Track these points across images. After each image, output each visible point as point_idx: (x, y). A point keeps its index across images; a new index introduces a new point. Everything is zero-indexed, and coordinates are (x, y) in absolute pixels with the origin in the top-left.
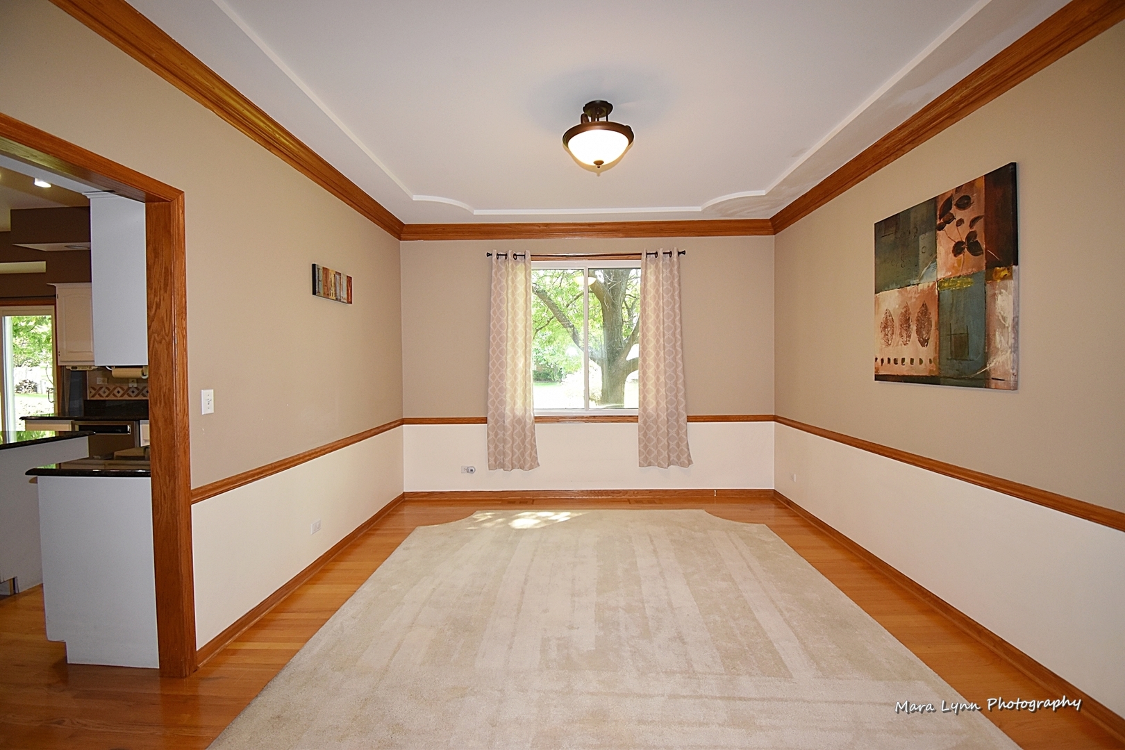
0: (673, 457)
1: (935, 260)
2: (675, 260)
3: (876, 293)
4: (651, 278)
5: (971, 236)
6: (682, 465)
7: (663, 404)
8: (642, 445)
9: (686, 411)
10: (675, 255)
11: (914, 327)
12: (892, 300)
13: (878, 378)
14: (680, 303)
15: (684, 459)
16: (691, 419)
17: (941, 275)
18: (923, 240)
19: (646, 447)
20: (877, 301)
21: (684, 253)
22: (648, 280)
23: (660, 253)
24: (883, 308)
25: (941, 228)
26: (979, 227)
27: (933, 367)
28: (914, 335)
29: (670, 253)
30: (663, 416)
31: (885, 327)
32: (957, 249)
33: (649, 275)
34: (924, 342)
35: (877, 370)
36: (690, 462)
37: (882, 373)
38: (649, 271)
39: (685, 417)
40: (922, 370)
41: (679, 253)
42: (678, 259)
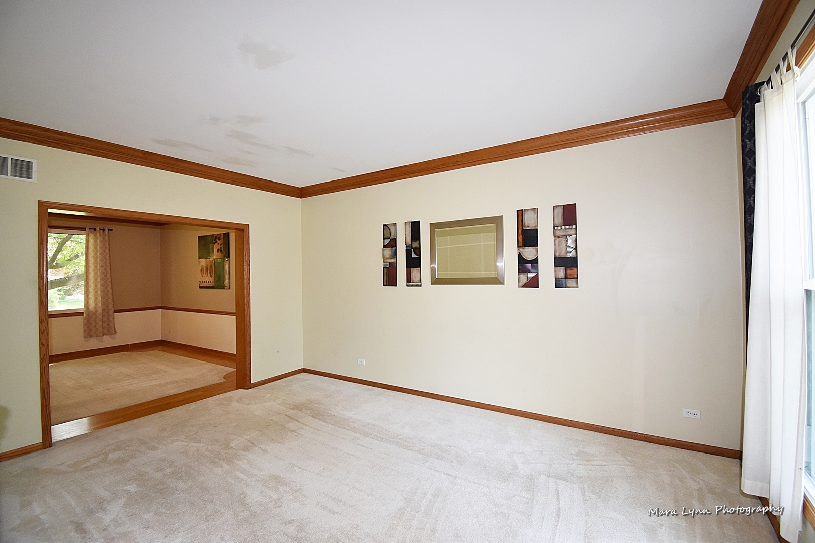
0: (105, 331)
1: (213, 253)
2: (107, 233)
3: (199, 259)
4: (91, 241)
5: (221, 248)
6: (111, 334)
7: (100, 305)
8: (86, 327)
9: (114, 307)
10: (106, 231)
11: (209, 271)
12: (203, 262)
13: (200, 287)
14: (110, 254)
15: (112, 331)
16: (115, 311)
17: (215, 257)
18: (211, 246)
19: (88, 328)
20: (199, 262)
21: (112, 230)
22: (90, 241)
23: (98, 229)
24: (201, 264)
25: (215, 244)
26: (222, 246)
27: (214, 283)
28: (209, 274)
29: (103, 230)
30: (100, 310)
31: (201, 271)
32: (218, 251)
33: (90, 239)
34: (211, 276)
35: (199, 285)
36: (116, 332)
37: (201, 286)
38: (90, 237)
39: (113, 310)
40: (211, 285)
41: (109, 230)
42: (108, 233)
